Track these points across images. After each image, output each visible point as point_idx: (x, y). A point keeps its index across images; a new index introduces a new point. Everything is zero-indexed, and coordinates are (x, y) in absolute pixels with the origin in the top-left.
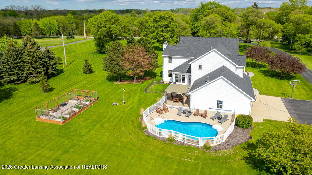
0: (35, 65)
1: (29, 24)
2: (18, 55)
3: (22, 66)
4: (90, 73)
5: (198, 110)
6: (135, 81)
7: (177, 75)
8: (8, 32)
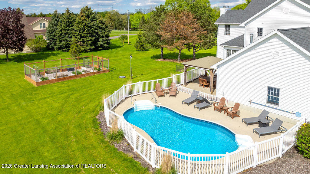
0: (82, 33)
1: (138, 17)
2: (70, 22)
3: (72, 33)
4: (142, 51)
5: (223, 100)
6: (179, 59)
7: (231, 50)
8: (121, 24)
